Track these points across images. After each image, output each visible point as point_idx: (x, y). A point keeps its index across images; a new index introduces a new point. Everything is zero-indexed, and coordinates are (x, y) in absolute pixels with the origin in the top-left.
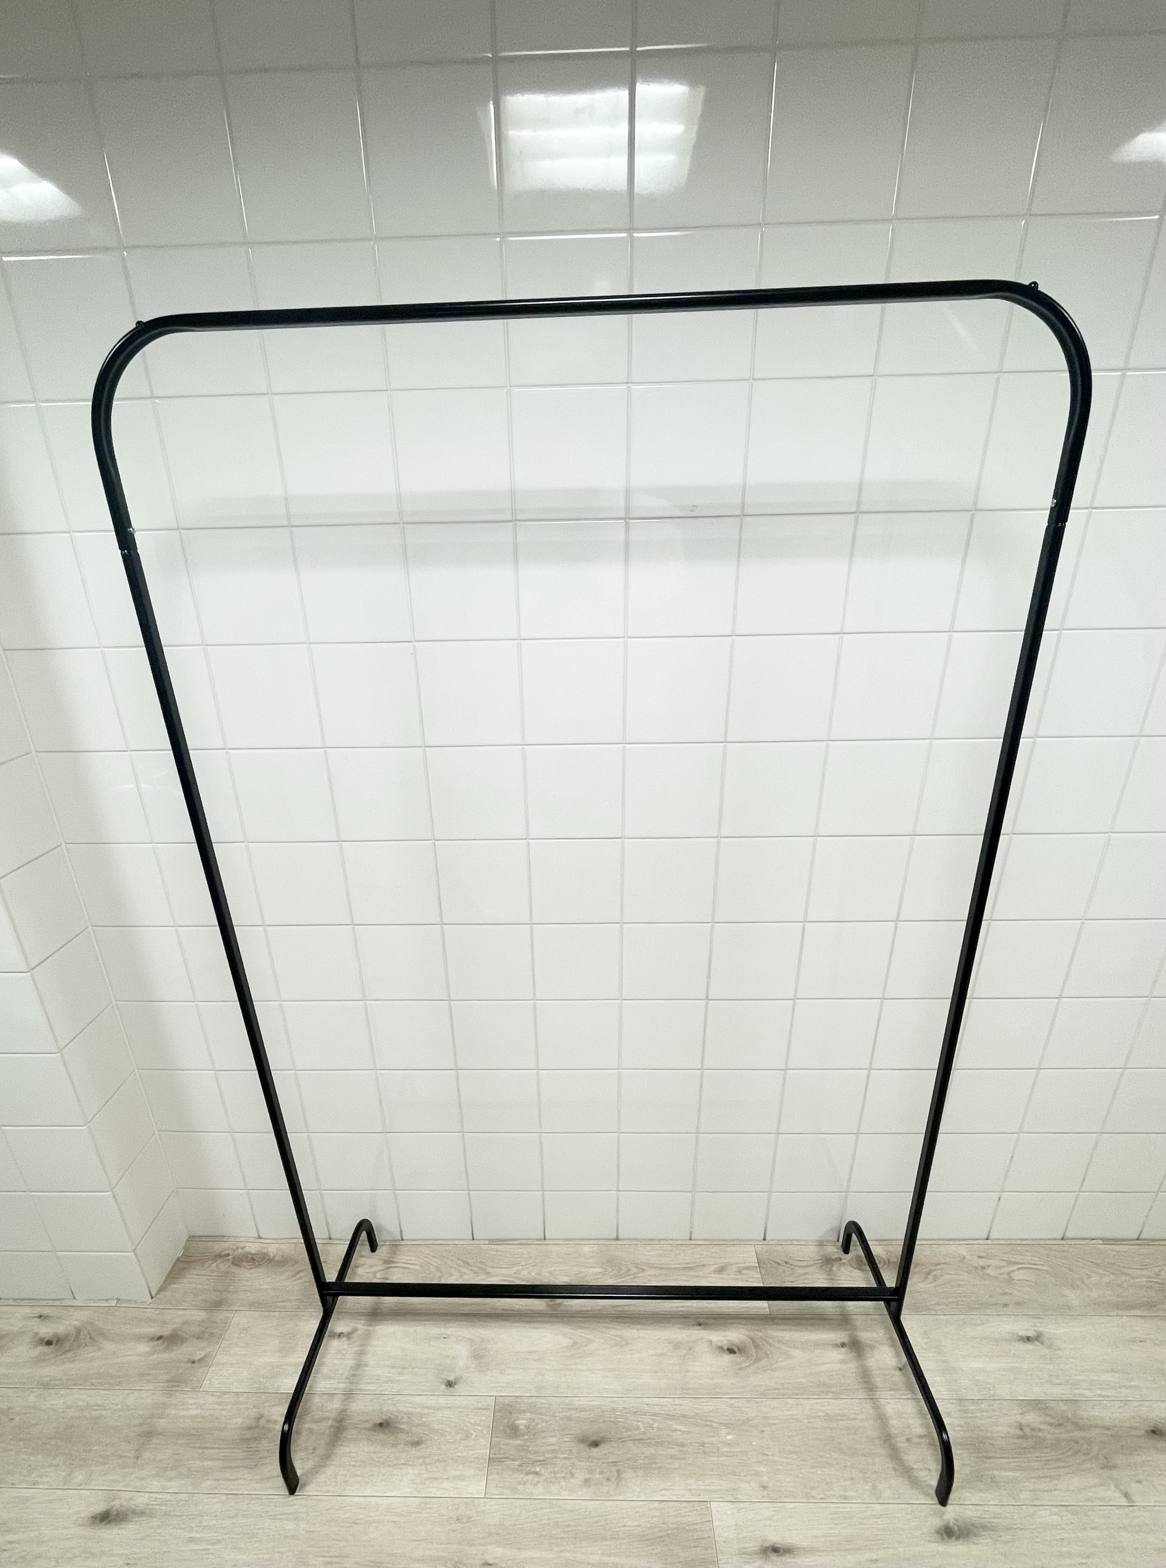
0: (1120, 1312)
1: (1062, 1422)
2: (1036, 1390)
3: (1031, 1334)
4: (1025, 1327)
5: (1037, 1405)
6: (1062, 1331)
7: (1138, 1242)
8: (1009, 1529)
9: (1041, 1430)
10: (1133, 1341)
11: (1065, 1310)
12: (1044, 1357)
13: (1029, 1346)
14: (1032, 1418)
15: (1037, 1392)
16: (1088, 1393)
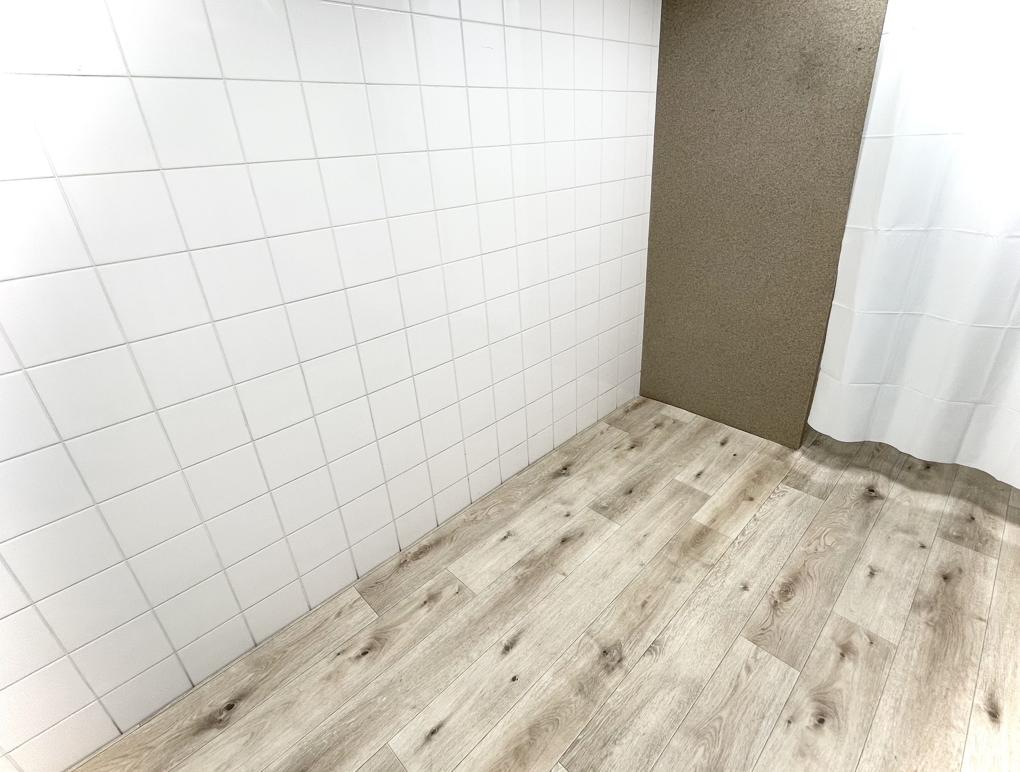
0: (534, 501)
1: (531, 562)
2: (517, 557)
3: (505, 535)
4: (503, 533)
5: (520, 563)
6: (517, 524)
7: (530, 466)
8: (529, 625)
9: (525, 573)
10: (543, 509)
11: (514, 515)
12: (514, 541)
13: (507, 540)
14: (520, 570)
15: (517, 558)
16: (536, 544)
